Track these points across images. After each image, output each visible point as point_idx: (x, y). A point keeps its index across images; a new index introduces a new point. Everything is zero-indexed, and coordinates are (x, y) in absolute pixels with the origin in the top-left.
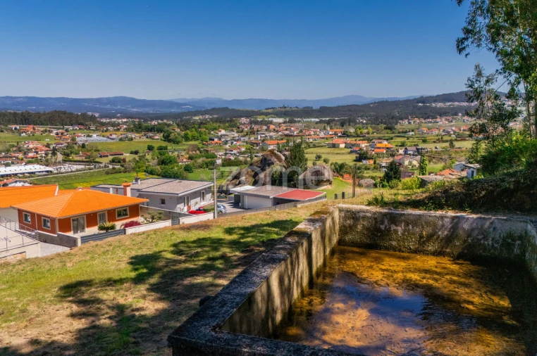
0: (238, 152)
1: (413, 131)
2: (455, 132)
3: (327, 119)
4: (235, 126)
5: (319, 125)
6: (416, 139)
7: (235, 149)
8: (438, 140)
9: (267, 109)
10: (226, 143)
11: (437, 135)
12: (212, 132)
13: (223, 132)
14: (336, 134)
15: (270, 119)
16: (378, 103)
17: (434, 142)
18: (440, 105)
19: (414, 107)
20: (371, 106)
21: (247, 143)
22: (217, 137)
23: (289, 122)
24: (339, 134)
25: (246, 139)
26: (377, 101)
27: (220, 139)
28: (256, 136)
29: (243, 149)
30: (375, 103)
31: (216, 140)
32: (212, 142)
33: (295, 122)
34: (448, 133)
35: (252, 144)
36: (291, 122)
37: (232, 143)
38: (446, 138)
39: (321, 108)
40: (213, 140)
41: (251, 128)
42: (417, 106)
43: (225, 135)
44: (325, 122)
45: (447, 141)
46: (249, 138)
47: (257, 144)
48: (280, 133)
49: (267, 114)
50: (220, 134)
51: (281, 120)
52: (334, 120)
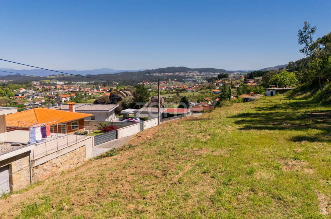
0: (40, 103)
1: (150, 88)
2: (174, 88)
3: (93, 82)
4: (31, 86)
5: (89, 86)
6: (154, 93)
7: (37, 101)
8: (167, 92)
9: (50, 76)
10: (28, 97)
11: (165, 90)
12: (15, 91)
13: (24, 90)
14: (105, 90)
15: (55, 82)
16: (123, 73)
17: (166, 94)
18: (158, 74)
19: (144, 75)
20: (119, 74)
21: (44, 97)
22: (21, 93)
23: (68, 84)
24: (107, 90)
25: (43, 94)
26: (122, 72)
27: (23, 95)
28: (50, 93)
29: (43, 101)
30: (121, 73)
31: (20, 95)
32: (17, 97)
33: (72, 84)
34: (171, 88)
35: (49, 97)
36: (70, 84)
37: (33, 97)
38: (171, 91)
39: (87, 75)
40: (18, 95)
41: (43, 88)
42: (145, 75)
43: (26, 92)
44: (92, 84)
45: (172, 93)
46: (46, 94)
47: (53, 98)
48: (66, 90)
49: (51, 79)
50: (21, 91)
51: (62, 83)
52: (99, 83)
